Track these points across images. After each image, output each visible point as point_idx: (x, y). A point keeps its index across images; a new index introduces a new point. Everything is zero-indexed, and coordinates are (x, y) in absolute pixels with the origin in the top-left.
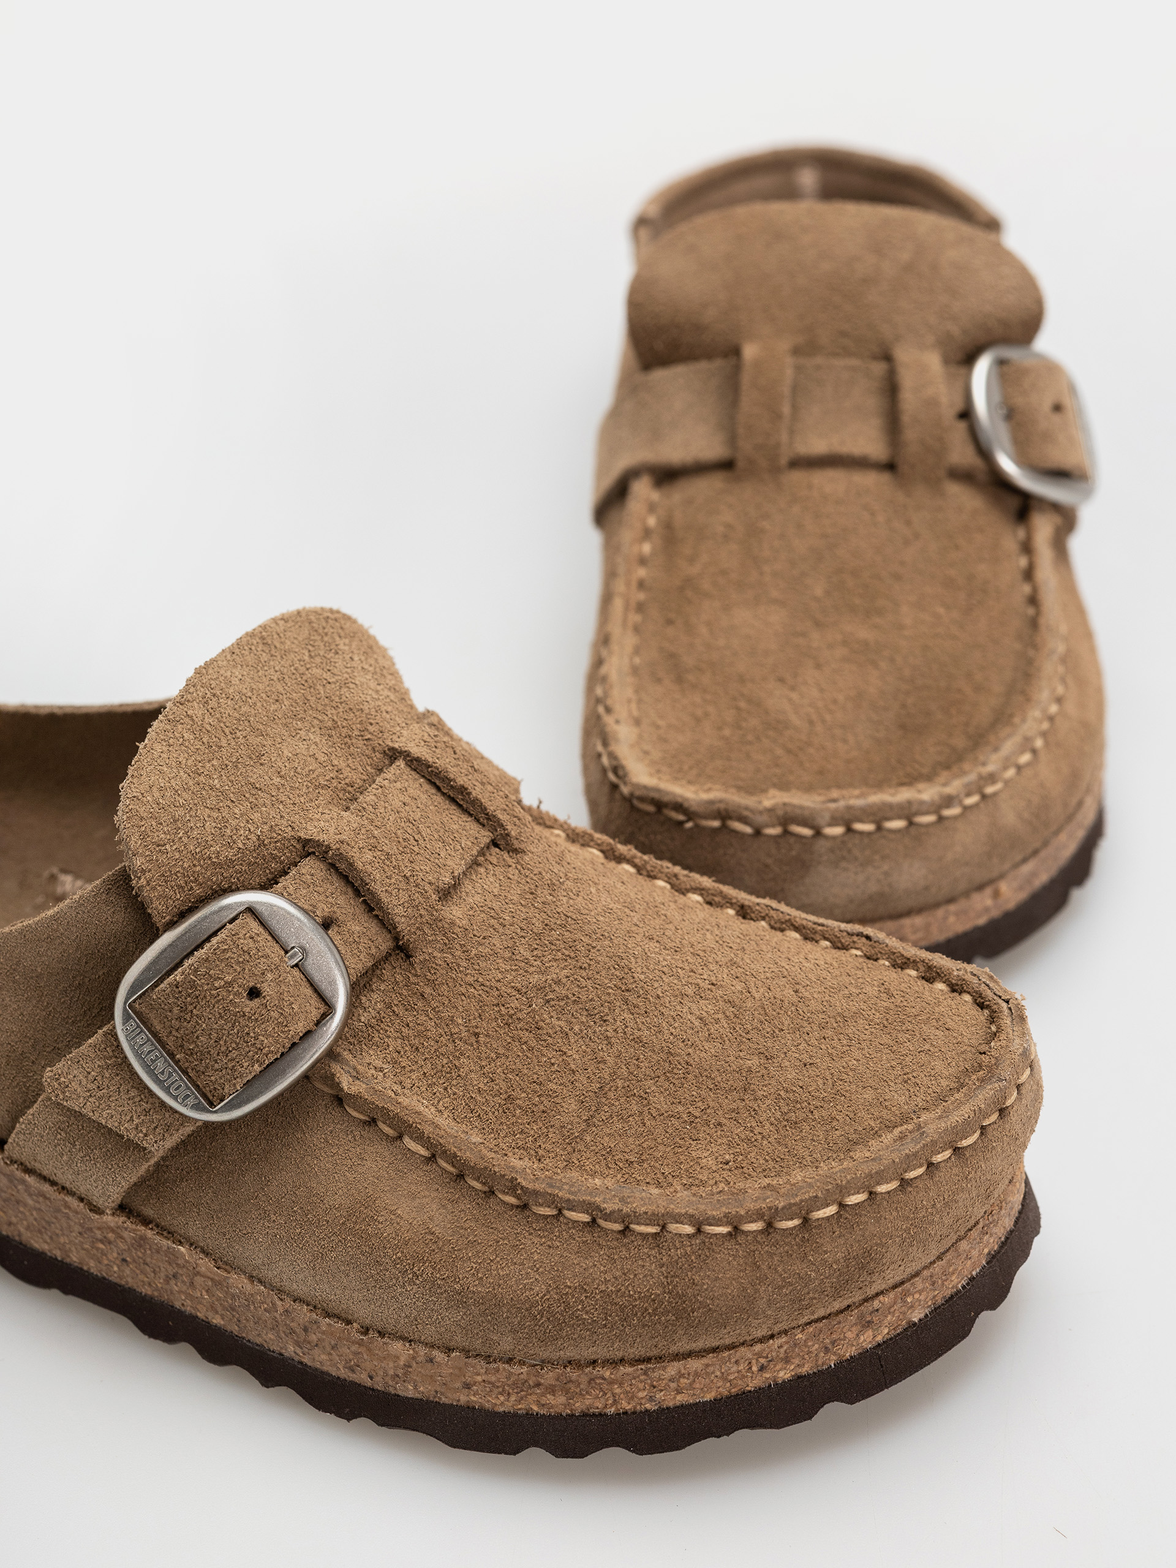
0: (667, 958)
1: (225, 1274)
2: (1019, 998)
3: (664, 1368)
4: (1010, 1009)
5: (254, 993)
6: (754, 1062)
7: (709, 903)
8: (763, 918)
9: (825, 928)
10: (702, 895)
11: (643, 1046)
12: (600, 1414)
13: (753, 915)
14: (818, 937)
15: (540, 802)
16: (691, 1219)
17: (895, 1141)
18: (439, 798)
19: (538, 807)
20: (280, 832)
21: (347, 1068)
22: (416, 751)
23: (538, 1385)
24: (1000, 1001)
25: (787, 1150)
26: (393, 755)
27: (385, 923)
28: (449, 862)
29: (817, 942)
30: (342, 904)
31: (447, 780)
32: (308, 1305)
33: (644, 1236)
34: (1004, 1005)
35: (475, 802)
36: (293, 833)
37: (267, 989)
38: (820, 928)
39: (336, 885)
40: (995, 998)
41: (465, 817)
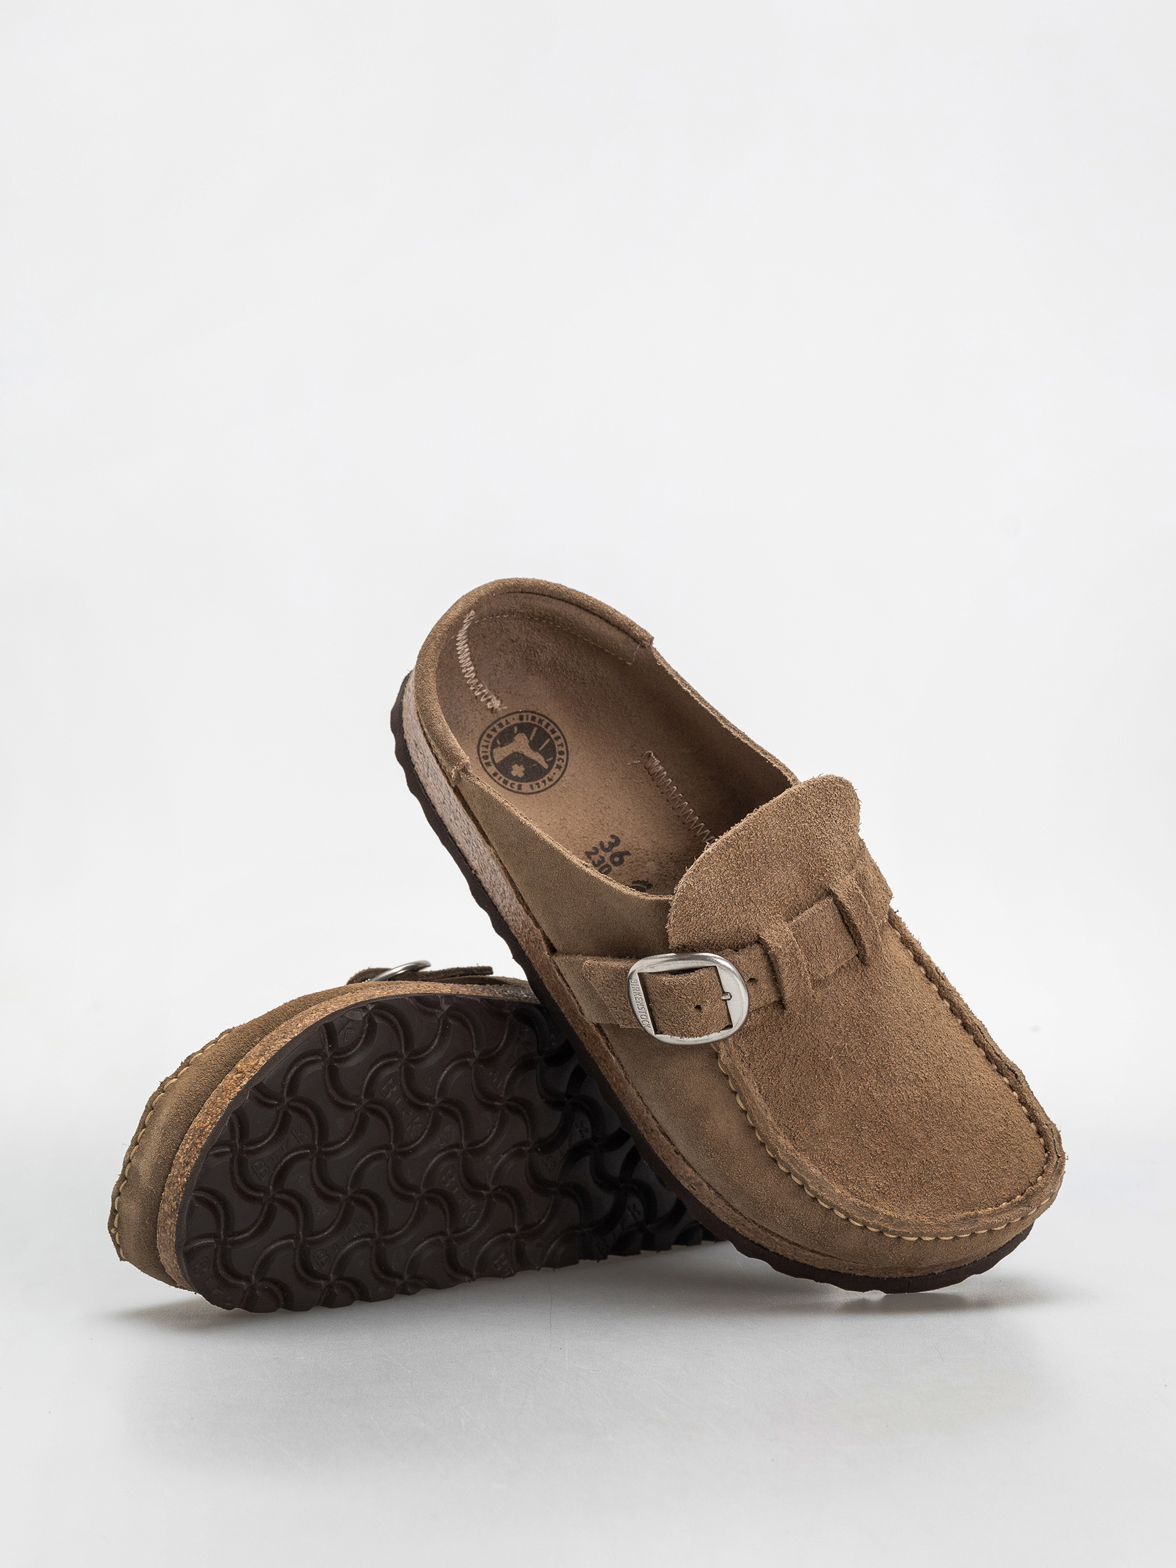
0: (910, 1052)
1: (628, 1083)
2: (1066, 1158)
3: (804, 1252)
4: (1057, 1163)
5: (698, 1007)
6: (920, 1135)
7: (951, 1010)
8: (973, 1034)
9: (999, 1059)
10: (950, 1004)
11: (873, 1101)
12: (766, 1248)
13: (969, 1029)
14: (992, 1061)
15: (898, 911)
16: (846, 1214)
17: (961, 1219)
18: (841, 924)
19: (895, 912)
20: (751, 928)
21: (727, 1048)
22: (842, 896)
23: (744, 1225)
24: (1055, 1156)
25: (910, 1195)
26: (830, 893)
27: (779, 991)
28: (828, 967)
29: (991, 1063)
30: (763, 974)
31: (849, 918)
32: (658, 1123)
33: (822, 1207)
34: (1056, 1159)
35: (858, 934)
36: (757, 931)
37: (705, 1009)
38: (997, 1057)
39: (763, 964)
40: (1054, 1153)
41: (849, 938)
